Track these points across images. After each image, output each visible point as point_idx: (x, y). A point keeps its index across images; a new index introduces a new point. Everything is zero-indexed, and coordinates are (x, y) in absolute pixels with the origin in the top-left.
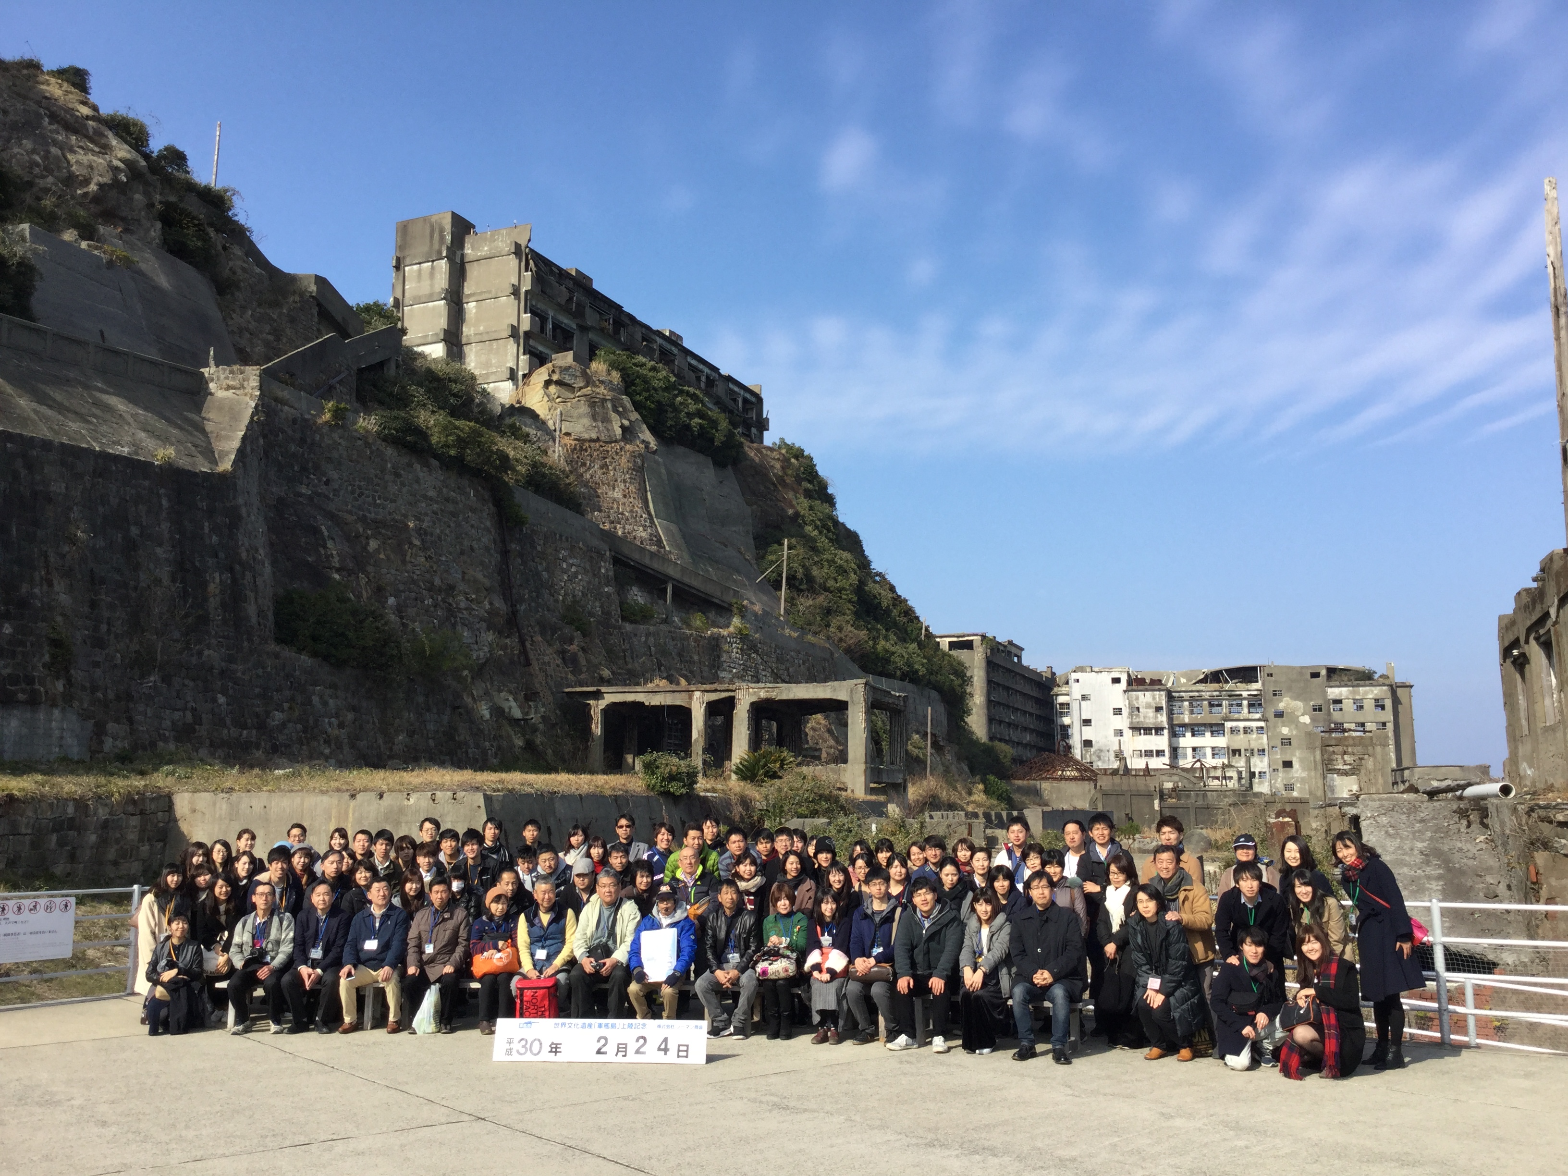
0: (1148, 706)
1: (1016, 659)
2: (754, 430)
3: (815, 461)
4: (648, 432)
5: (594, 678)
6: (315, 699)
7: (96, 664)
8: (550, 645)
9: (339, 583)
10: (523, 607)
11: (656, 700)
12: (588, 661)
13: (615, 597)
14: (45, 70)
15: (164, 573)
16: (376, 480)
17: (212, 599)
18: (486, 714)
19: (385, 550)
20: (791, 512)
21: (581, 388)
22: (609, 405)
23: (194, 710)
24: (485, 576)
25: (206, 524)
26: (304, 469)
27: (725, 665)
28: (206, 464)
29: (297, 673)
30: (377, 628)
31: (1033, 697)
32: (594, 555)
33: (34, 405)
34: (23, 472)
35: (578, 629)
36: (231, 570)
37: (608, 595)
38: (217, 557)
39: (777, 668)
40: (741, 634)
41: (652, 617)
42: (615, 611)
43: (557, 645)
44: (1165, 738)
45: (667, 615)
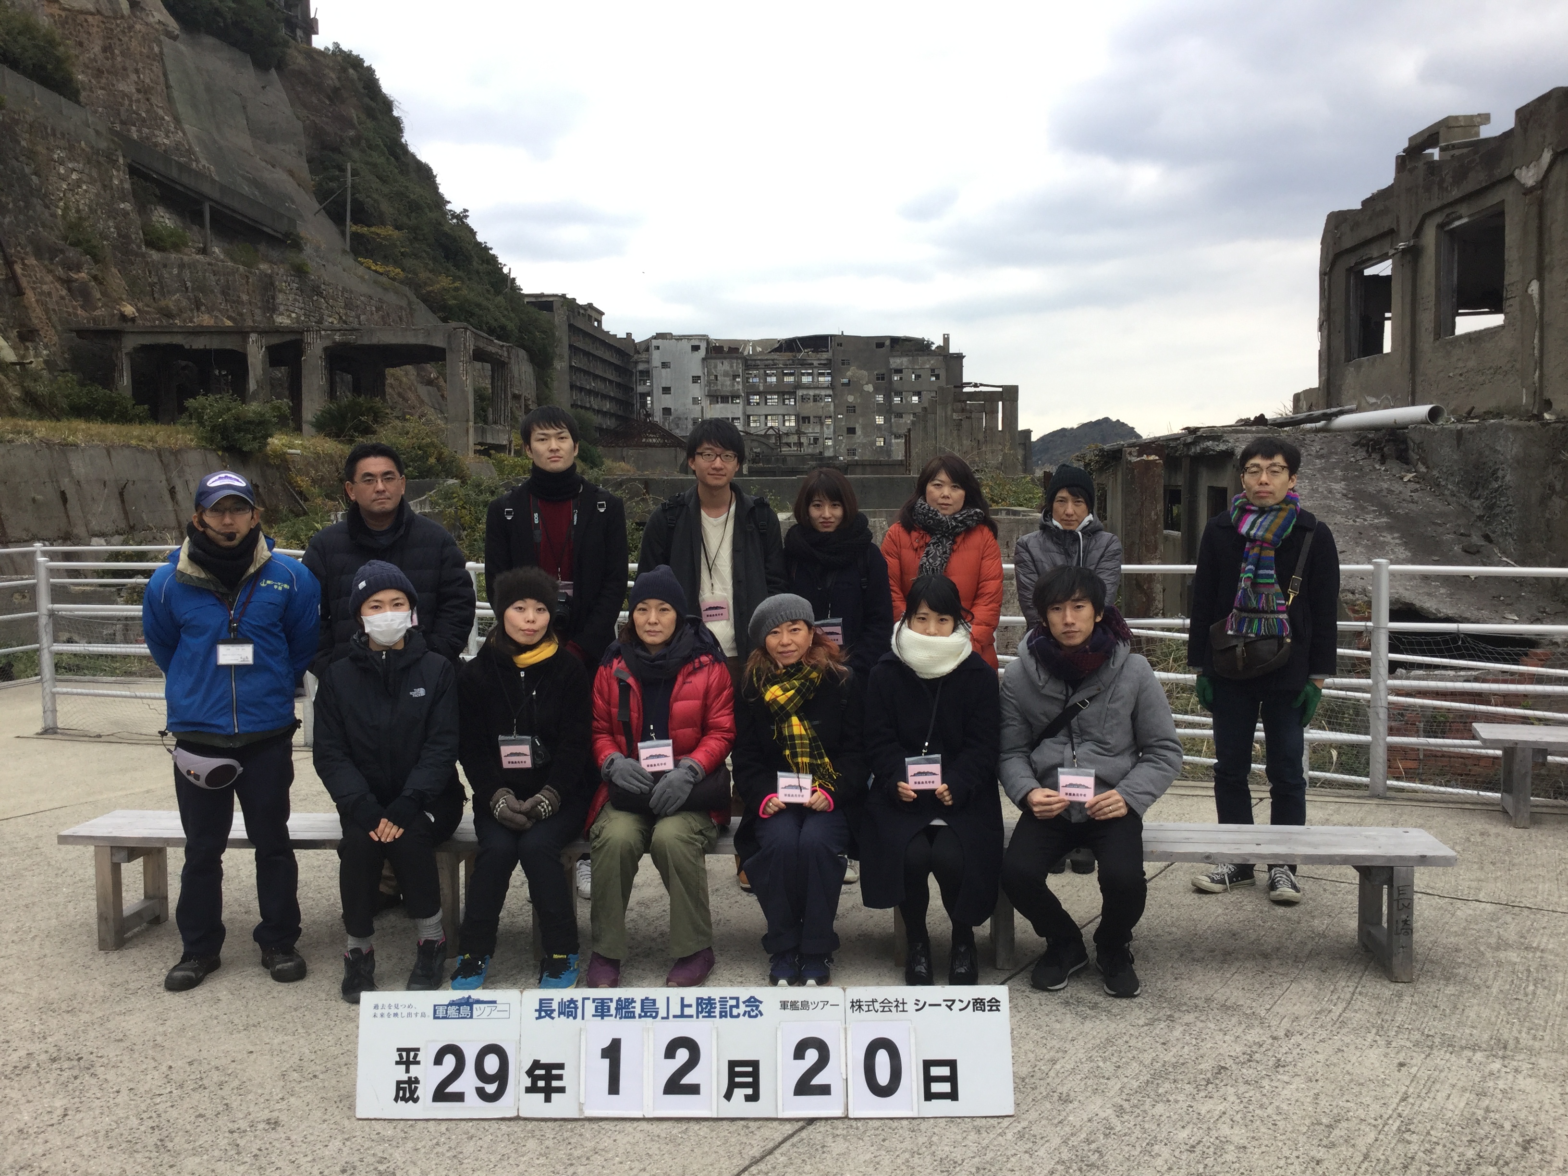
0: (726, 374)
1: (596, 324)
2: (300, 31)
3: (378, 74)
5: (114, 315)
8: (50, 271)
11: (199, 343)
12: (104, 294)
13: (134, 216)
20: (352, 133)
27: (282, 307)
31: (612, 363)
32: (102, 160)
35: (87, 252)
37: (126, 214)
39: (346, 314)
40: (300, 271)
41: (186, 245)
42: (137, 235)
43: (60, 271)
44: (741, 406)
45: (205, 244)
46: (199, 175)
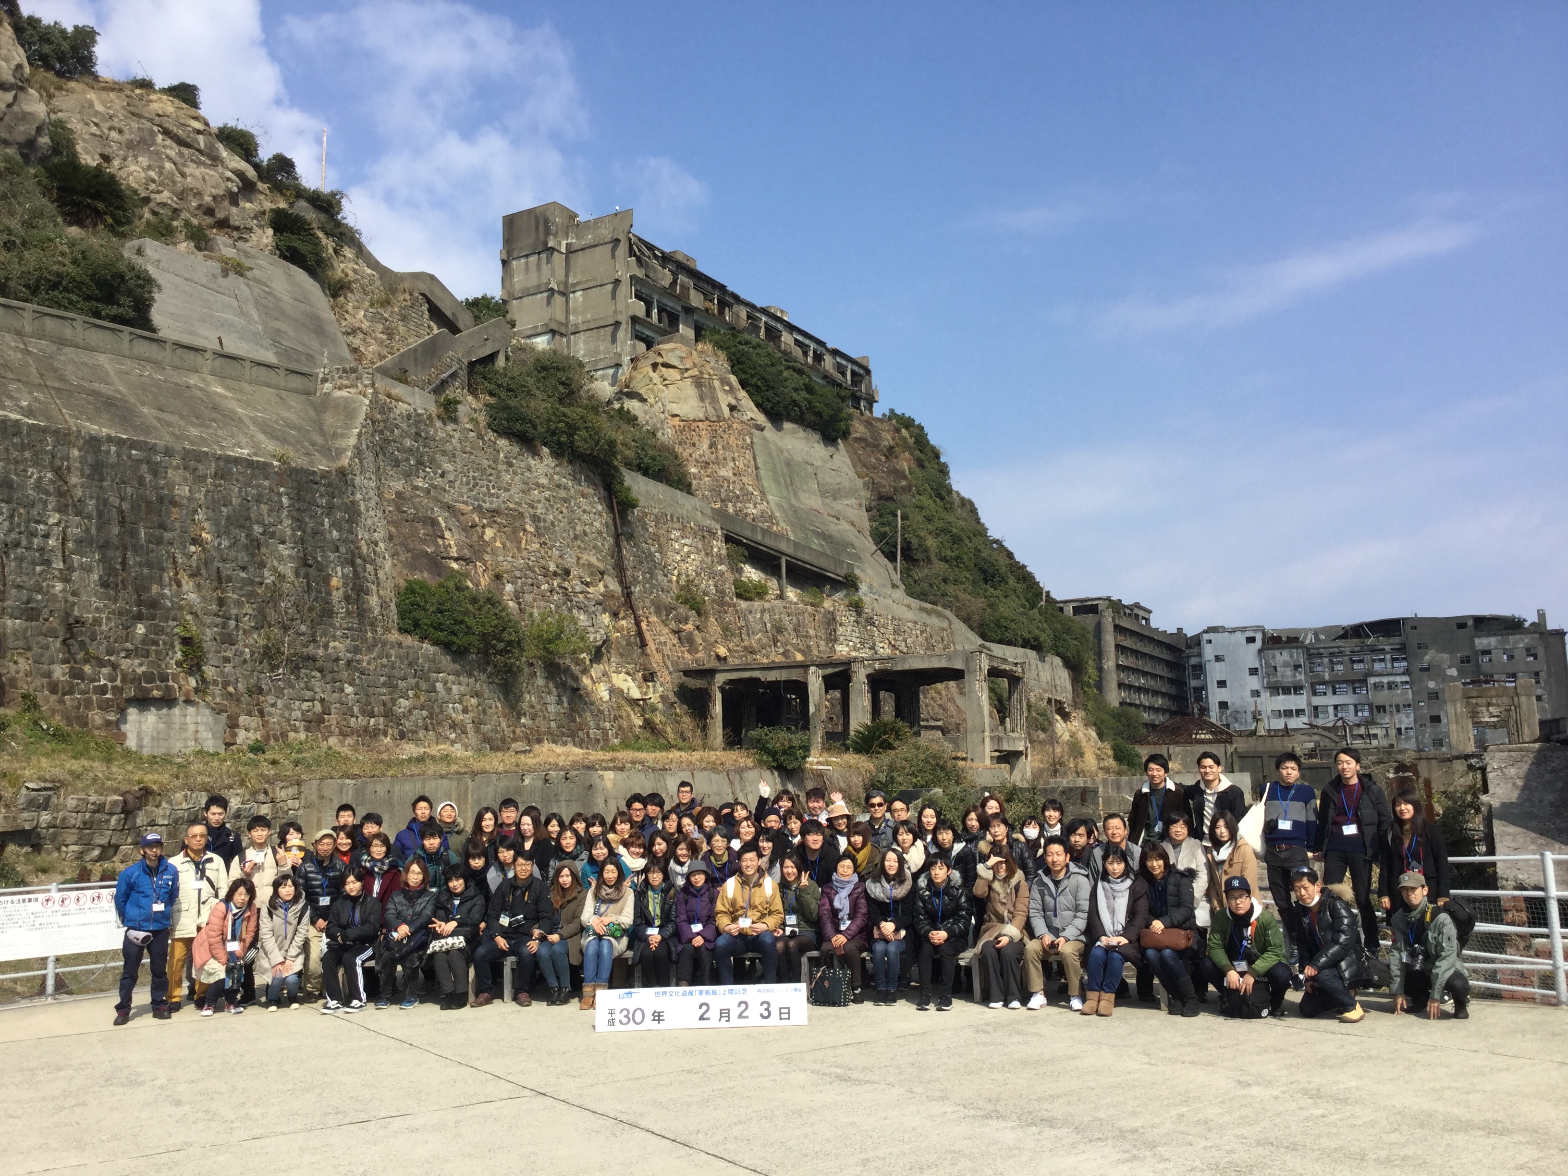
0: (1286, 665)
1: (1144, 622)
2: (862, 403)
3: (926, 430)
4: (755, 409)
5: (711, 656)
6: (439, 686)
7: (227, 660)
8: (666, 625)
9: (458, 572)
10: (637, 589)
11: (772, 676)
12: (704, 640)
13: (728, 575)
14: (157, 88)
15: (288, 569)
16: (489, 471)
17: (335, 593)
18: (606, 696)
19: (501, 537)
20: (904, 483)
21: (687, 370)
22: (717, 384)
23: (322, 700)
24: (598, 559)
25: (327, 520)
26: (420, 463)
27: (842, 638)
28: (324, 461)
29: (420, 661)
30: (495, 614)
31: (1160, 660)
32: (705, 534)
33: (156, 412)
34: (148, 478)
35: (692, 608)
36: (353, 563)
37: (722, 574)
38: (337, 550)
39: (895, 640)
40: (857, 607)
41: (766, 593)
42: (729, 589)
43: (673, 625)
44: (1305, 697)
45: (782, 591)
46: (778, 536)
